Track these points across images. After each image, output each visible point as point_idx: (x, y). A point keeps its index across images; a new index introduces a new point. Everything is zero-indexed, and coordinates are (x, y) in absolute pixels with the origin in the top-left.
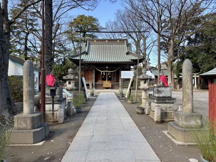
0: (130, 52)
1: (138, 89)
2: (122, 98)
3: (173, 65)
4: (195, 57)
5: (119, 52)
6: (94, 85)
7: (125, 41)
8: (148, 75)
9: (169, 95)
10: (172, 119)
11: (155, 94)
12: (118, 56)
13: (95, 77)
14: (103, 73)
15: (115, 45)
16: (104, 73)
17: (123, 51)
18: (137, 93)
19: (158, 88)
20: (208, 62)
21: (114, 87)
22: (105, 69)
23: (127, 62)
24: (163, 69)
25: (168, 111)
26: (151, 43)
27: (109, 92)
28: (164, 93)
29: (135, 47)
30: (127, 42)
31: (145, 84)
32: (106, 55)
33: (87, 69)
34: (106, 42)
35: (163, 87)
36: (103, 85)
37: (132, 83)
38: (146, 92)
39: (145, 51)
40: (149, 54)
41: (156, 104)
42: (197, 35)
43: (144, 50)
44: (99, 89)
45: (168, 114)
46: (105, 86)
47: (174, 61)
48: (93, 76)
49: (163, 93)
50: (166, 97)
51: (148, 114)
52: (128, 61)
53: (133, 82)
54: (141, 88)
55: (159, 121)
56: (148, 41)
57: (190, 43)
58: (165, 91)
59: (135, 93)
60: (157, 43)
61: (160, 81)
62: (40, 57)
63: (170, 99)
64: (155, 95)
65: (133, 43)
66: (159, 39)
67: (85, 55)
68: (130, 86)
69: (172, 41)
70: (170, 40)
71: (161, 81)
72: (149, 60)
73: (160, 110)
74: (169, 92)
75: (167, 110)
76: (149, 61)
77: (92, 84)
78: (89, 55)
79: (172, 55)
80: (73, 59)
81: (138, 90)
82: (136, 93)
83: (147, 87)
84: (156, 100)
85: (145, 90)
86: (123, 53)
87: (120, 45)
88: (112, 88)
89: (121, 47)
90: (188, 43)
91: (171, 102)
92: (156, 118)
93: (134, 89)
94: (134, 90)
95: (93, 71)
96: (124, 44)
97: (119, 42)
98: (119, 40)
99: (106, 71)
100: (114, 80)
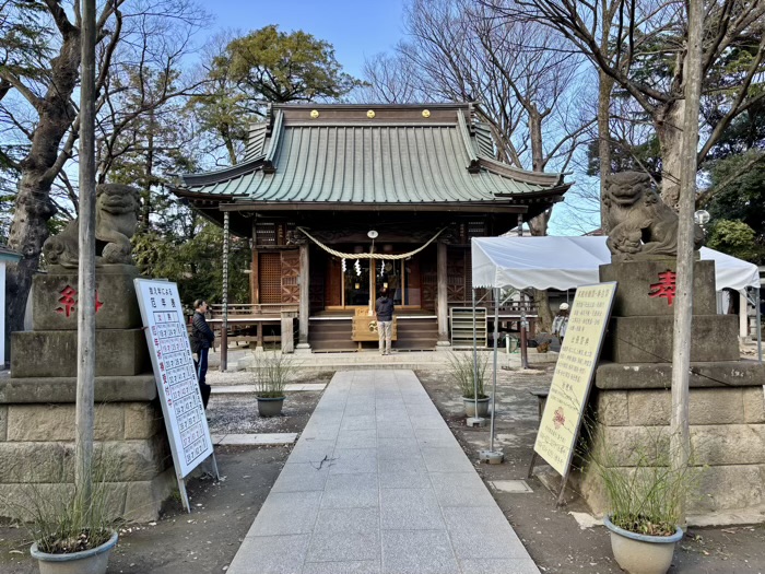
0: (487, 160)
5: (433, 161)
6: (304, 329)
7: (460, 114)
12: (428, 178)
13: (310, 287)
14: (350, 263)
15: (411, 131)
16: (357, 264)
21: (409, 336)
22: (362, 244)
33: (273, 246)
34: (369, 119)
36: (351, 328)
44: (333, 348)
46: (360, 332)
48: (299, 281)
62: (28, 186)
67: (259, 176)
77: (296, 322)
78: (279, 177)
80: (193, 196)
86: (453, 165)
87: (436, 131)
88: (400, 343)
89: (438, 141)
95: (298, 253)
96: (454, 127)
97: (428, 119)
98: (431, 108)
99: (368, 252)
100: (406, 303)
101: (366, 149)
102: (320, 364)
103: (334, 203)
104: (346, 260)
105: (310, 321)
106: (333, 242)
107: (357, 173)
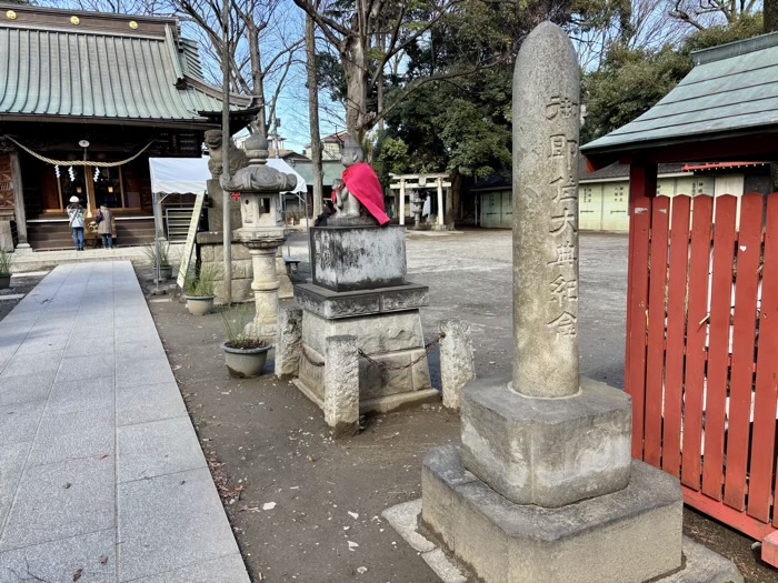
0: (193, 77)
1: (233, 242)
2: (165, 288)
3: (367, 141)
4: (436, 115)
5: (142, 75)
6: (22, 230)
7: (167, 29)
8: (276, 171)
9: (392, 271)
10: (411, 391)
11: (323, 268)
12: (137, 92)
13: (25, 193)
14: (64, 170)
15: (119, 42)
16: (70, 170)
17: (160, 72)
18: (230, 259)
19: (337, 237)
20: (478, 132)
21: (129, 234)
22: (75, 153)
23: (183, 121)
24: (329, 159)
25: (390, 355)
26: (281, 53)
27: (104, 259)
28: (371, 261)
29: (218, 66)
30: (176, 34)
31: (265, 215)
32: (76, 84)
34: (73, 26)
35: (360, 229)
37: (204, 211)
38: (272, 255)
39: (257, 82)
40: (275, 99)
41: (333, 330)
42: (437, 40)
43: (254, 78)
44: (55, 247)
45: (392, 373)
47: (369, 126)
48: (12, 186)
49: (363, 260)
50: (379, 283)
51: (287, 377)
52: (186, 117)
53: (210, 211)
54: (245, 239)
55: (350, 421)
56: (269, 46)
57: (415, 66)
58: (375, 251)
59: (218, 260)
60: (301, 55)
61: (346, 199)
63: (401, 292)
64: (320, 273)
65: (207, 50)
66: (311, 39)
68: (194, 230)
69: (358, 46)
70: (351, 41)
71: (350, 196)
72: (278, 123)
73: (354, 361)
74: (394, 252)
75: (388, 352)
76: (275, 129)
77: (13, 224)
79: (361, 104)
81: (233, 247)
82: (225, 264)
83: (278, 232)
84: (328, 304)
85: (268, 247)
86: (161, 80)
87: (145, 44)
88: (120, 239)
89: (147, 54)
90: (411, 66)
91: (406, 305)
92: (334, 408)
93: (214, 244)
94: (217, 248)
95: (8, 160)
96: (163, 41)
97: (136, 31)
98: (138, 20)
99: (82, 160)
100: (127, 206)
101: (73, 57)
102: (42, 259)
103: (40, 115)
104: (60, 167)
105: (27, 224)
106: (44, 150)
107: (63, 82)
